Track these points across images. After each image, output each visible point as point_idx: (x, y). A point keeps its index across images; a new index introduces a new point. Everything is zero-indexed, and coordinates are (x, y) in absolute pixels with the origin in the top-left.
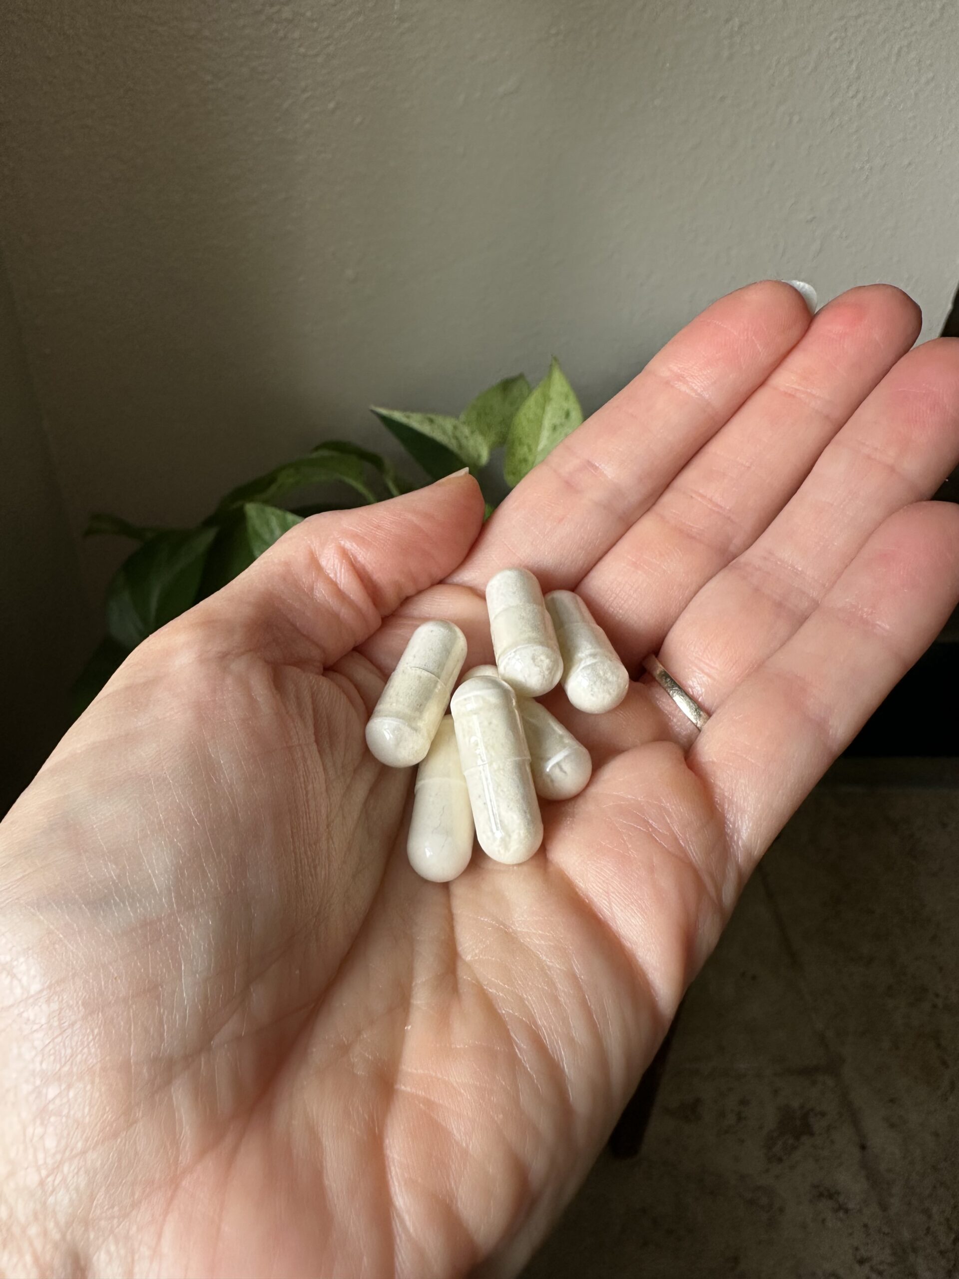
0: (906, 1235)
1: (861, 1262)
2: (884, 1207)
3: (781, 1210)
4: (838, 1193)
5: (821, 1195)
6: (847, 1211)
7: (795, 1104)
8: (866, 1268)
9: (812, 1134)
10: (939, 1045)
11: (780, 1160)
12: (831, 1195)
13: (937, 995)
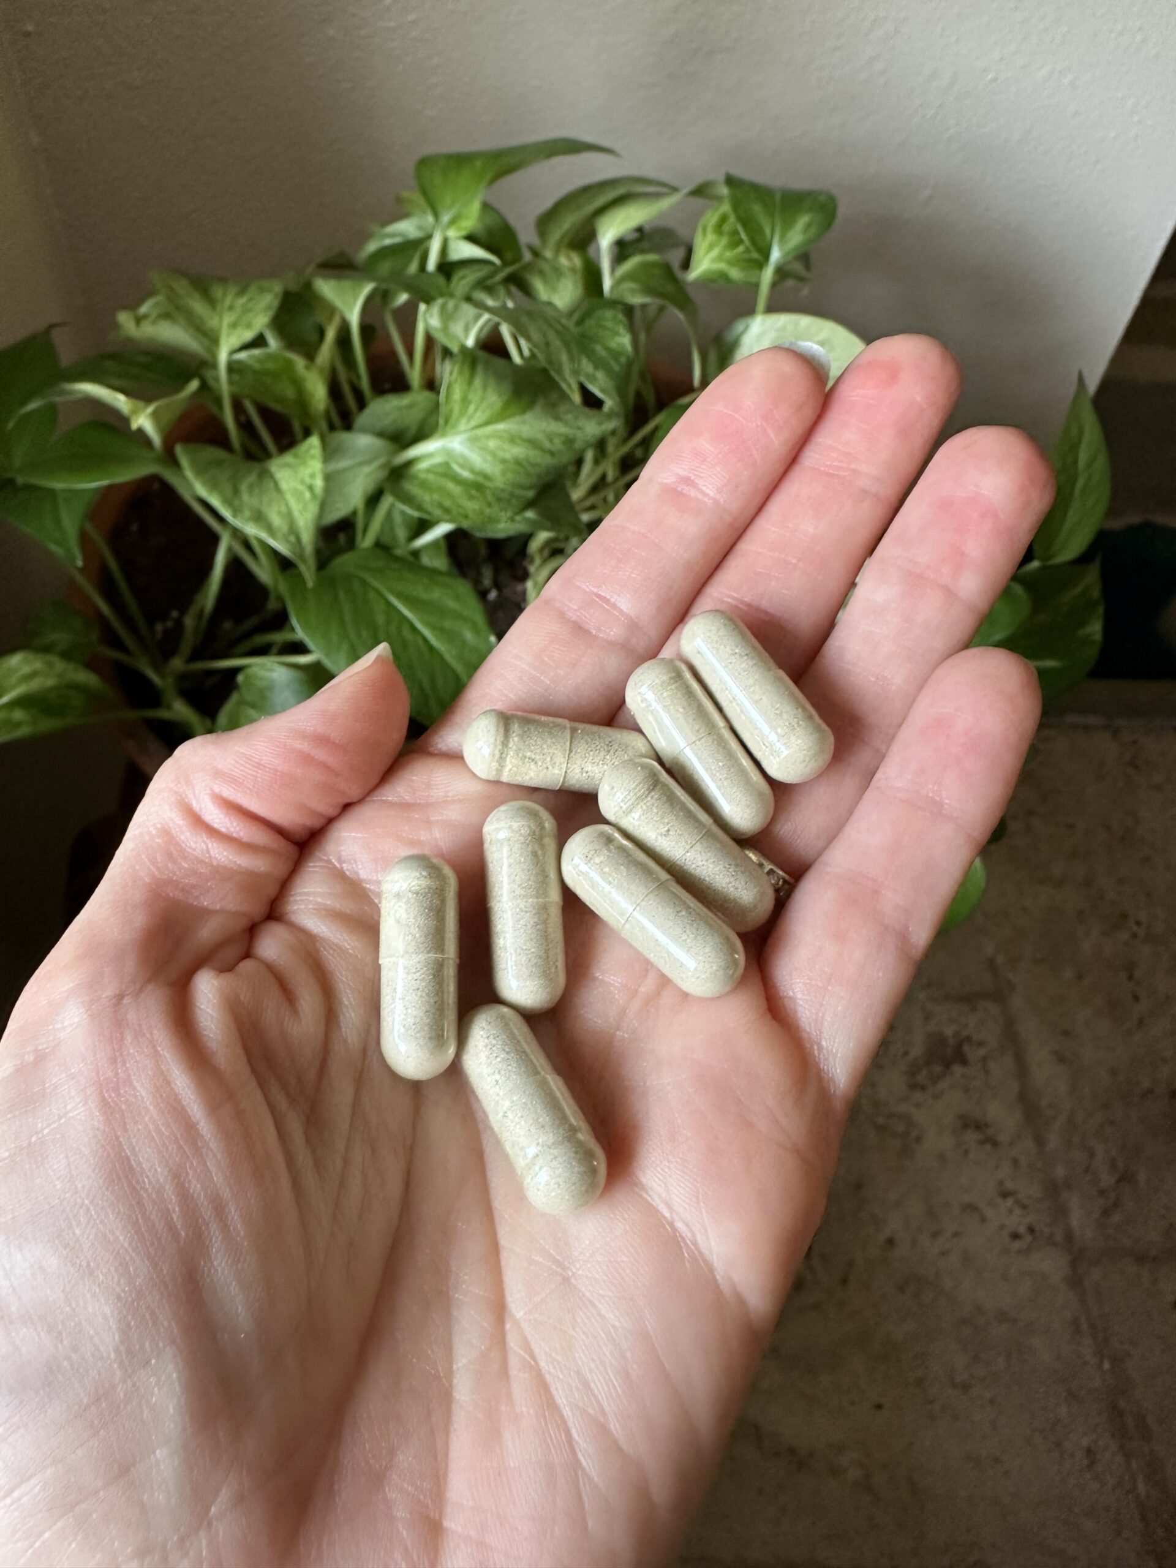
0: (1060, 1172)
1: (1005, 1195)
2: (1040, 1141)
3: (918, 1139)
4: (986, 1125)
5: (966, 1126)
6: (995, 1144)
7: (949, 1031)
8: (1010, 1202)
9: (964, 1062)
10: (1130, 978)
11: (923, 1088)
12: (979, 1127)
13: (1138, 923)
